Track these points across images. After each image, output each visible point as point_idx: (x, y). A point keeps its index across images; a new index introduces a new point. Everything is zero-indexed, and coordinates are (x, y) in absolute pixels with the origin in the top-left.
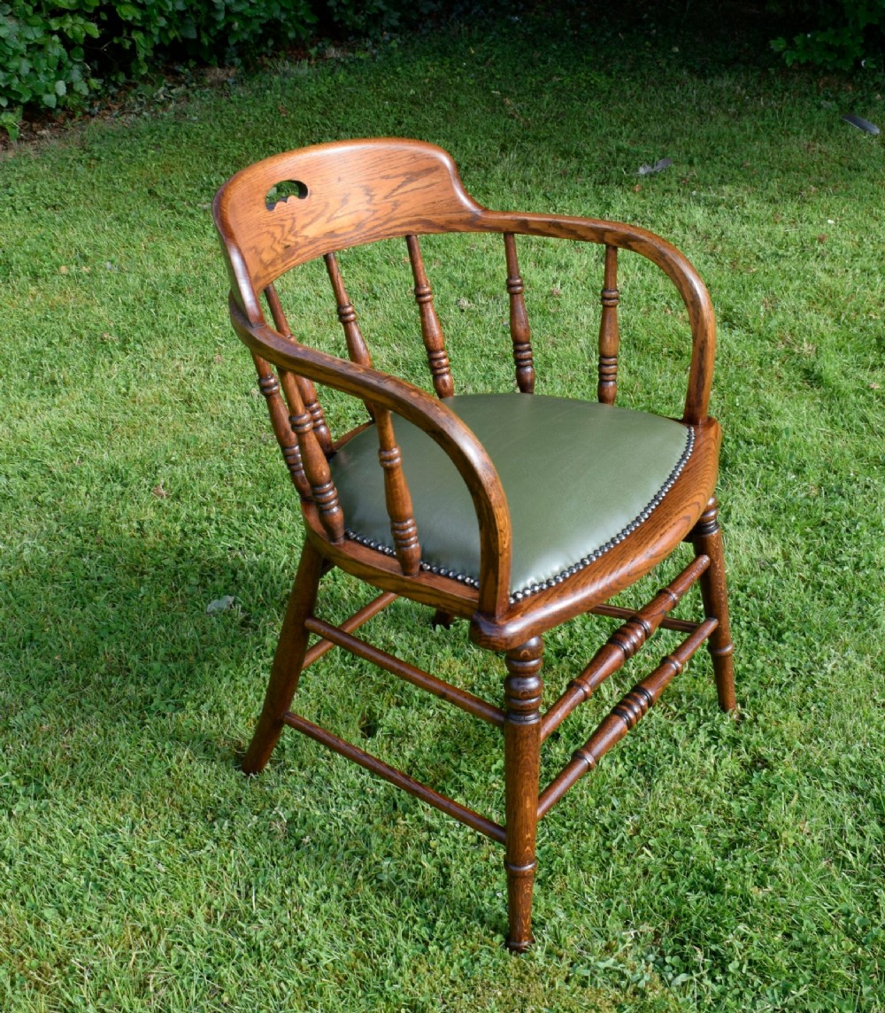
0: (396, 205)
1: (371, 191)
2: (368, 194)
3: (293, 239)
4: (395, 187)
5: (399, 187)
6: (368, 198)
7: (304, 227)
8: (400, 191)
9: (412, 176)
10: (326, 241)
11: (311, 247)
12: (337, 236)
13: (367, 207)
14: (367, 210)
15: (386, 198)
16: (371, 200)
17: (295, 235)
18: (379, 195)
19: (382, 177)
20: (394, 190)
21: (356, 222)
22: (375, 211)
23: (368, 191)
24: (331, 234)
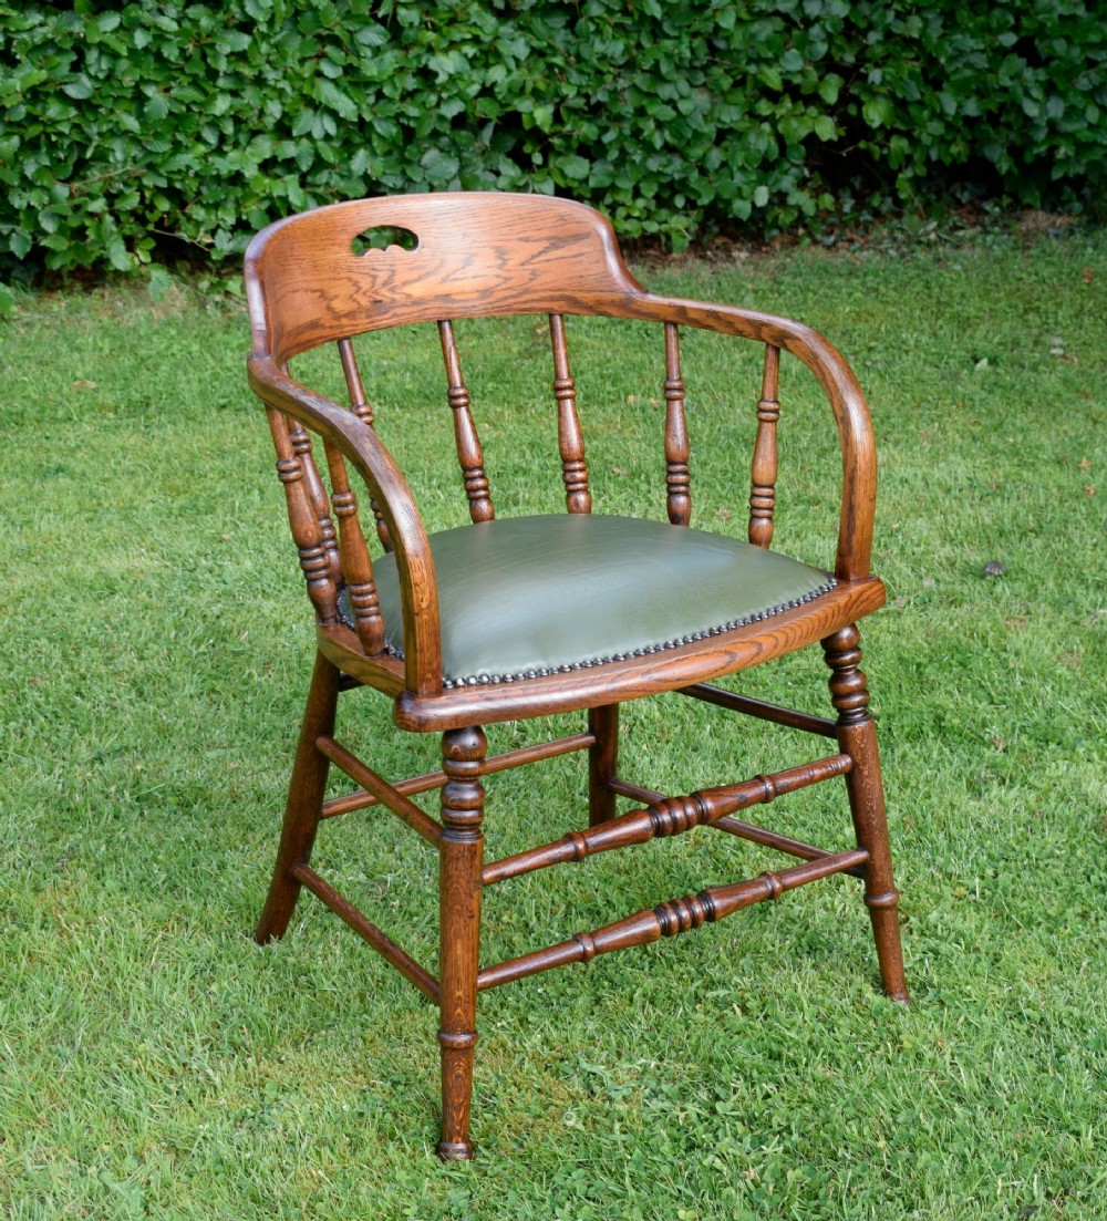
0: (534, 274)
1: (505, 254)
2: (500, 258)
3: (388, 294)
4: (535, 252)
5: (540, 253)
6: (500, 262)
7: (405, 284)
8: (543, 257)
9: (556, 242)
10: (437, 304)
11: (415, 309)
12: (454, 301)
13: (499, 272)
14: (497, 276)
15: (523, 264)
16: (503, 265)
17: (392, 290)
18: (514, 260)
19: (520, 239)
20: (533, 257)
21: (482, 288)
22: (507, 279)
23: (501, 253)
24: (446, 297)
